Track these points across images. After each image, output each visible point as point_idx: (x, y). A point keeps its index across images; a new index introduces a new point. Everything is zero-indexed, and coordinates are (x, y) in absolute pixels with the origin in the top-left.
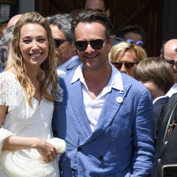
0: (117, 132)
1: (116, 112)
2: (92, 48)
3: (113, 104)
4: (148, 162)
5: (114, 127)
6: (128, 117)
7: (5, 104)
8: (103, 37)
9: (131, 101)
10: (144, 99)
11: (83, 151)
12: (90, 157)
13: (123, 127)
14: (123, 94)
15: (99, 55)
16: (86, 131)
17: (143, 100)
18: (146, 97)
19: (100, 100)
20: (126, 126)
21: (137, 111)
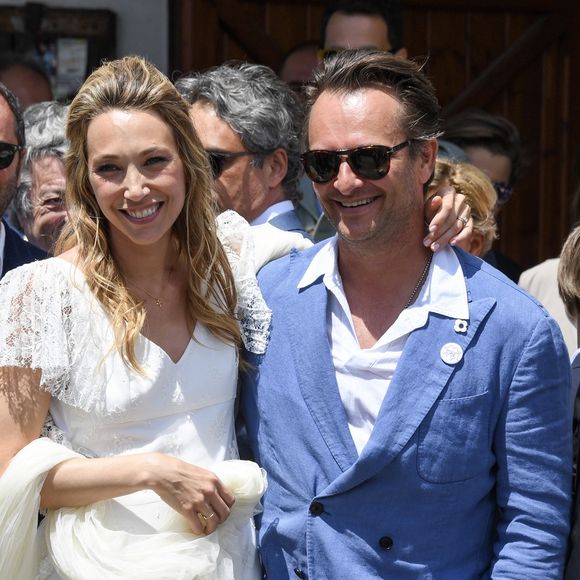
0: (439, 461)
1: (438, 394)
2: (353, 175)
3: (431, 366)
4: (543, 564)
5: (430, 446)
6: (479, 413)
7: (29, 365)
8: (392, 140)
9: (491, 359)
10: (535, 353)
11: (328, 514)
12: (350, 536)
13: (463, 444)
14: (465, 334)
15: (380, 196)
16: (336, 451)
17: (530, 355)
18: (541, 346)
19: (387, 353)
20: (472, 439)
21: (511, 392)
